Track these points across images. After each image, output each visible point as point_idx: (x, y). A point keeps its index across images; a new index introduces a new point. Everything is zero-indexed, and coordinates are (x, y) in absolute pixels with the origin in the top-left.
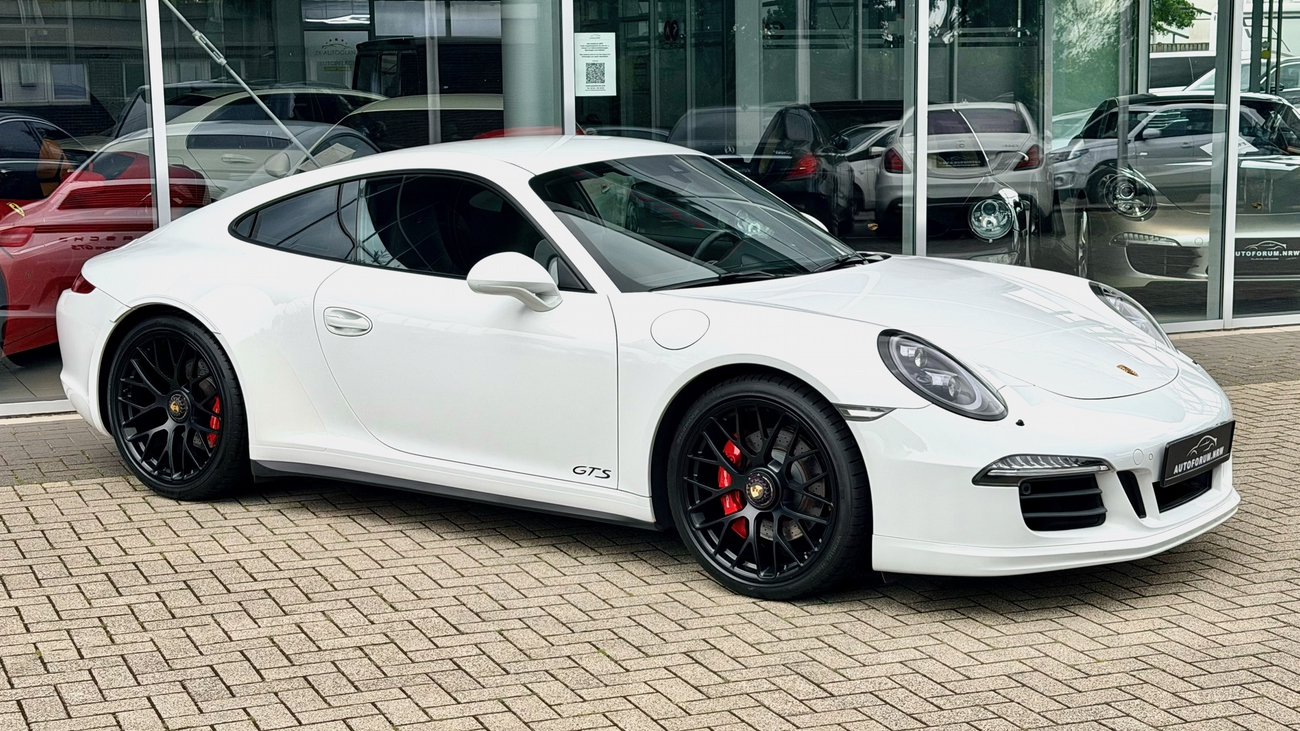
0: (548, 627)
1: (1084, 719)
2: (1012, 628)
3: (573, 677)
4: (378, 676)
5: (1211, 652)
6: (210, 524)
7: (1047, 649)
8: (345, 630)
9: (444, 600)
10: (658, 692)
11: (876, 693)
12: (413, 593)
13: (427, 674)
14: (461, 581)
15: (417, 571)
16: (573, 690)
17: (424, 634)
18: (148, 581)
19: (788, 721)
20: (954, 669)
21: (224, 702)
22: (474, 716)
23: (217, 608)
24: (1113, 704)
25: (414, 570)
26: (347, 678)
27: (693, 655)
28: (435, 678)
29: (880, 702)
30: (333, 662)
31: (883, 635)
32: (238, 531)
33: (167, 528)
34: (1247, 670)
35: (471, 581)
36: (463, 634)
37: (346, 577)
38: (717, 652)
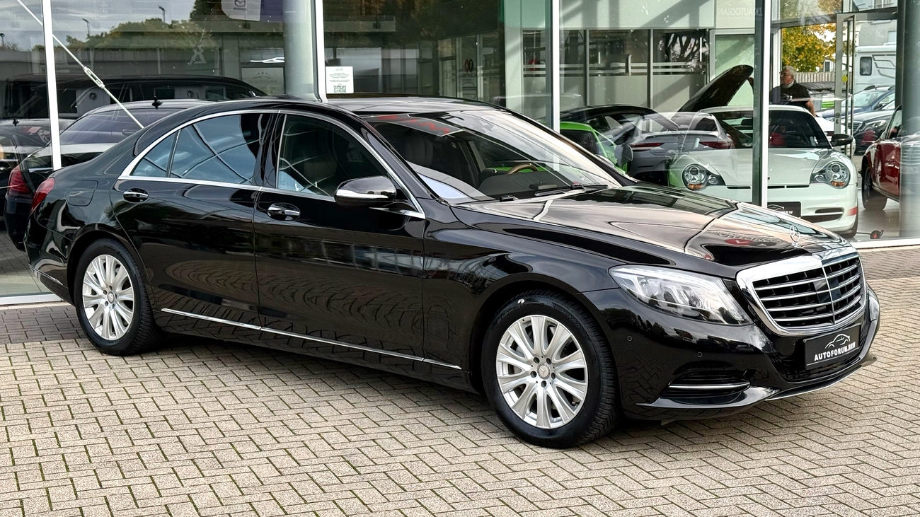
6: (40, 373)
9: (156, 418)
11: (387, 472)
12: (140, 414)
14: (175, 406)
20: (445, 459)
24: (529, 479)
25: (150, 400)
26: (66, 464)
27: (289, 450)
28: (121, 463)
29: (386, 478)
30: (63, 455)
31: (416, 439)
32: (56, 376)
33: (13, 375)
35: (180, 407)
36: (154, 437)
37: (105, 403)
38: (305, 449)
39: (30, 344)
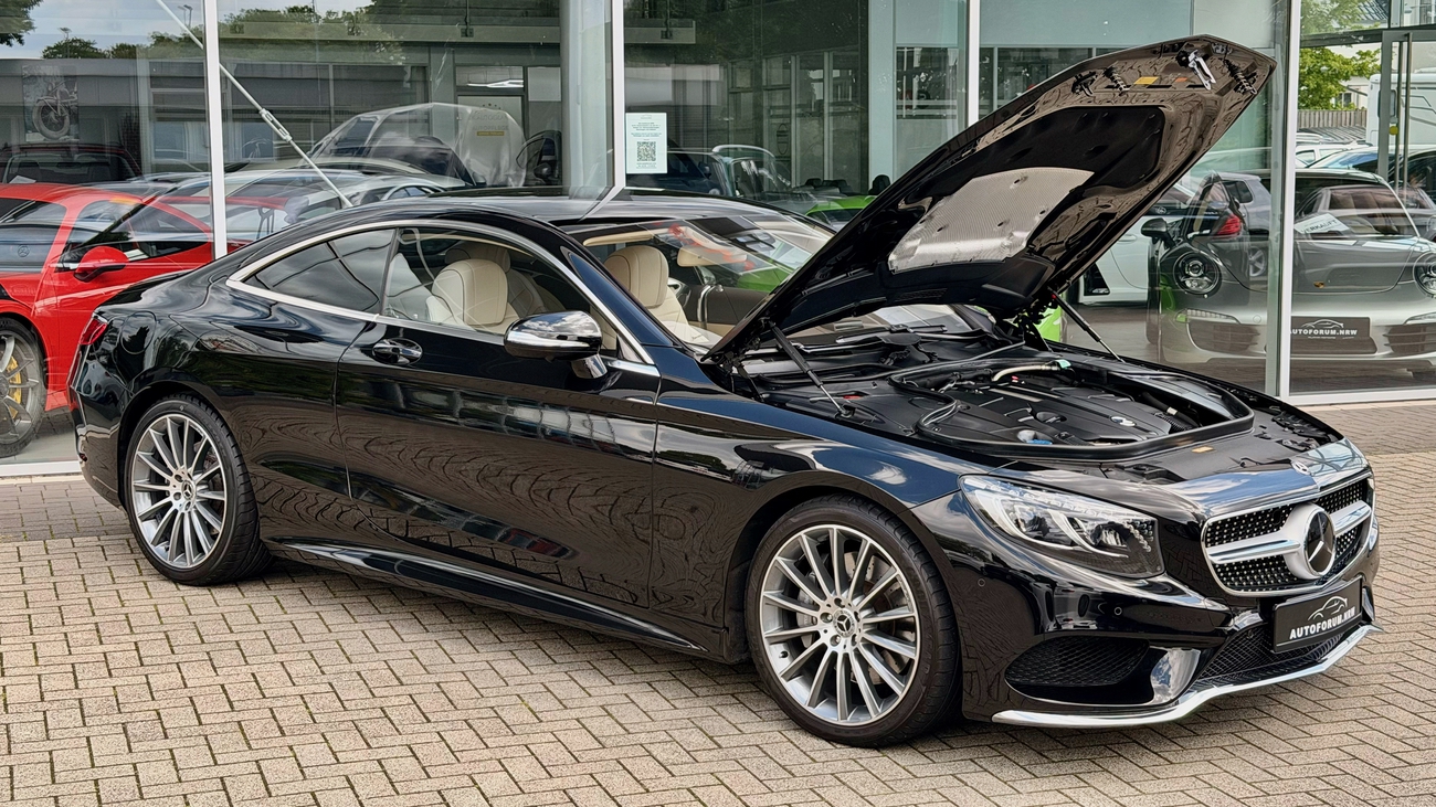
0: (485, 680)
3: (486, 726)
4: (307, 722)
8: (295, 681)
10: (559, 741)
13: (353, 721)
16: (481, 739)
17: (367, 685)
18: (132, 631)
23: (186, 657)
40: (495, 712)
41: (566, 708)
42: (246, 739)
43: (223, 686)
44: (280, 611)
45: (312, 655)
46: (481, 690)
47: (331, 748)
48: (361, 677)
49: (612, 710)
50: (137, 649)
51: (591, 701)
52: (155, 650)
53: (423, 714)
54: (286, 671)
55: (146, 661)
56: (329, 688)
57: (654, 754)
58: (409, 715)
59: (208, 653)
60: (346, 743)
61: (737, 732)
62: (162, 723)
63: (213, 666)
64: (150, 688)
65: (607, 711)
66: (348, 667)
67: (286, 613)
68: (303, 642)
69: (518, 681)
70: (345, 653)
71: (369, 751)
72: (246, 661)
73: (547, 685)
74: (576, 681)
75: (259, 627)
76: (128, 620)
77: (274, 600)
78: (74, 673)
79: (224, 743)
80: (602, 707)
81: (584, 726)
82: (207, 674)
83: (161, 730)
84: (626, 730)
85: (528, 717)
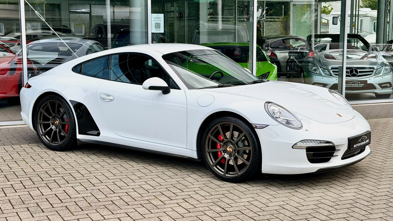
0: (141, 191)
1: (302, 218)
2: (281, 192)
3: (148, 206)
4: (89, 206)
5: (340, 199)
6: (38, 160)
7: (291, 198)
8: (79, 192)
9: (110, 183)
10: (174, 210)
11: (240, 211)
12: (100, 181)
13: (104, 205)
14: (115, 177)
15: (102, 174)
16: (149, 210)
17: (103, 193)
18: (17, 177)
19: (213, 219)
20: (263, 204)
21: (41, 214)
22: (118, 218)
23: (39, 185)
24: (310, 214)
25: (101, 174)
26: (79, 207)
27: (185, 199)
28: (106, 206)
29: (241, 214)
30: (75, 202)
31: (243, 194)
32: (46, 162)
33: (24, 161)
34: (350, 204)
35: (118, 177)
36: (115, 193)
37: (80, 176)
38: (193, 199)
39: (23, 145)
40: (149, 201)
41: (171, 200)
42: (71, 212)
43: (55, 195)
44: (65, 170)
45: (81, 184)
46: (142, 195)
47: (101, 214)
48: (101, 191)
49: (187, 200)
50: (22, 183)
51: (179, 197)
52: (28, 183)
53: (126, 202)
54: (75, 189)
55: (27, 187)
56: (91, 195)
57: (207, 214)
58: (121, 203)
59: (46, 184)
60: (105, 212)
61: (230, 206)
62: (40, 207)
63: (49, 188)
64: (31, 196)
65: (185, 200)
66: (94, 188)
67: (67, 171)
68: (76, 180)
69: (152, 191)
70: (92, 183)
71: (114, 215)
72: (60, 186)
73: (162, 192)
74: (171, 191)
75: (59, 175)
76: (15, 174)
77: (61, 167)
78: (3, 191)
79: (65, 213)
80: (183, 199)
81: (180, 206)
82: (49, 191)
83: (40, 209)
84: (194, 207)
85: (160, 203)
